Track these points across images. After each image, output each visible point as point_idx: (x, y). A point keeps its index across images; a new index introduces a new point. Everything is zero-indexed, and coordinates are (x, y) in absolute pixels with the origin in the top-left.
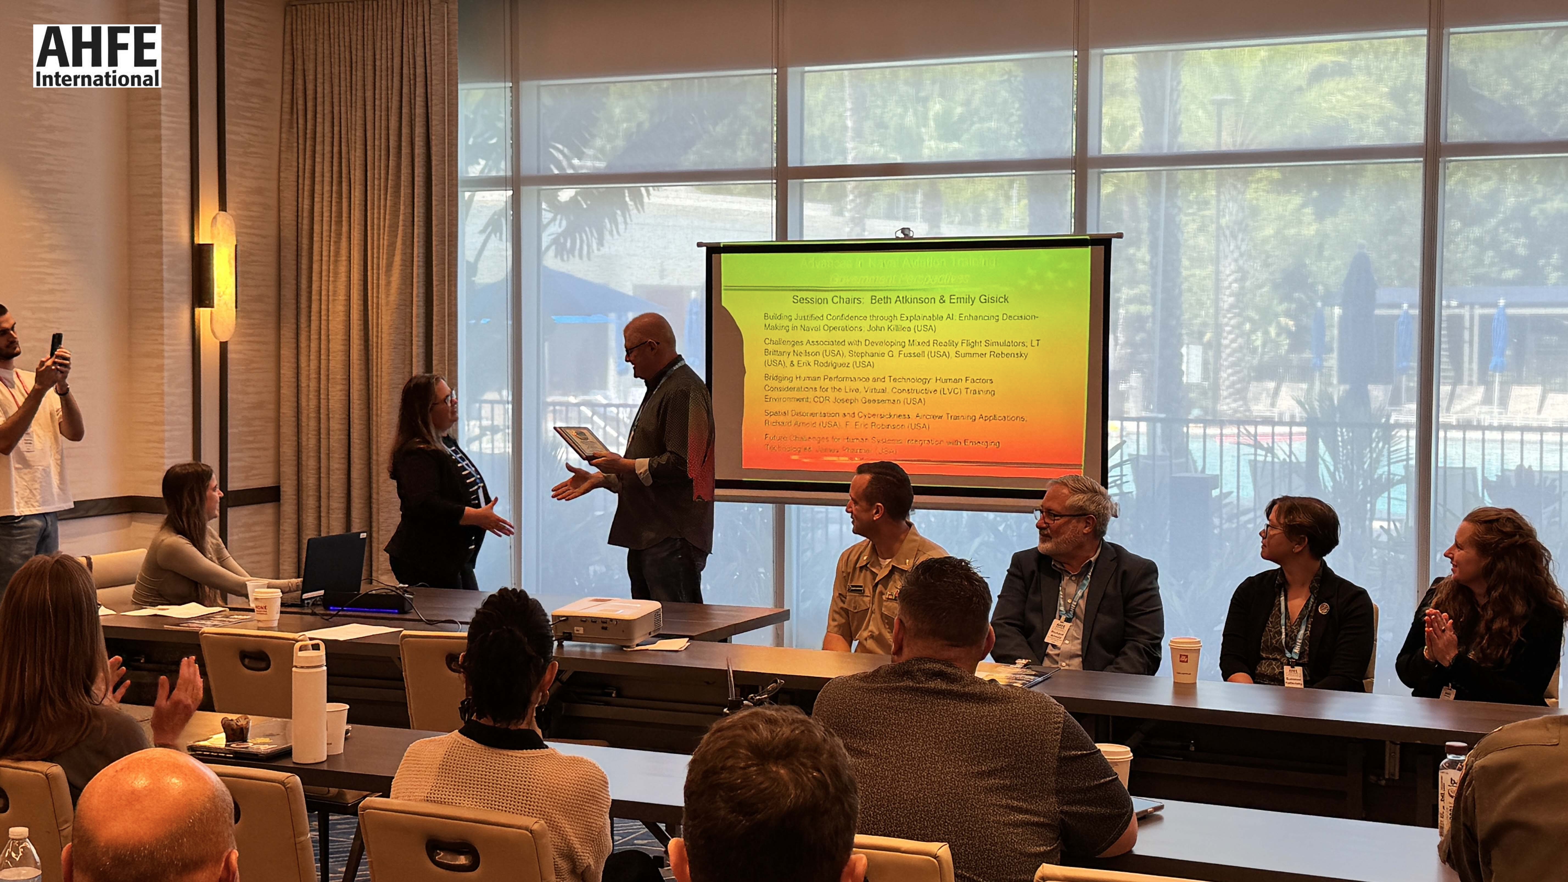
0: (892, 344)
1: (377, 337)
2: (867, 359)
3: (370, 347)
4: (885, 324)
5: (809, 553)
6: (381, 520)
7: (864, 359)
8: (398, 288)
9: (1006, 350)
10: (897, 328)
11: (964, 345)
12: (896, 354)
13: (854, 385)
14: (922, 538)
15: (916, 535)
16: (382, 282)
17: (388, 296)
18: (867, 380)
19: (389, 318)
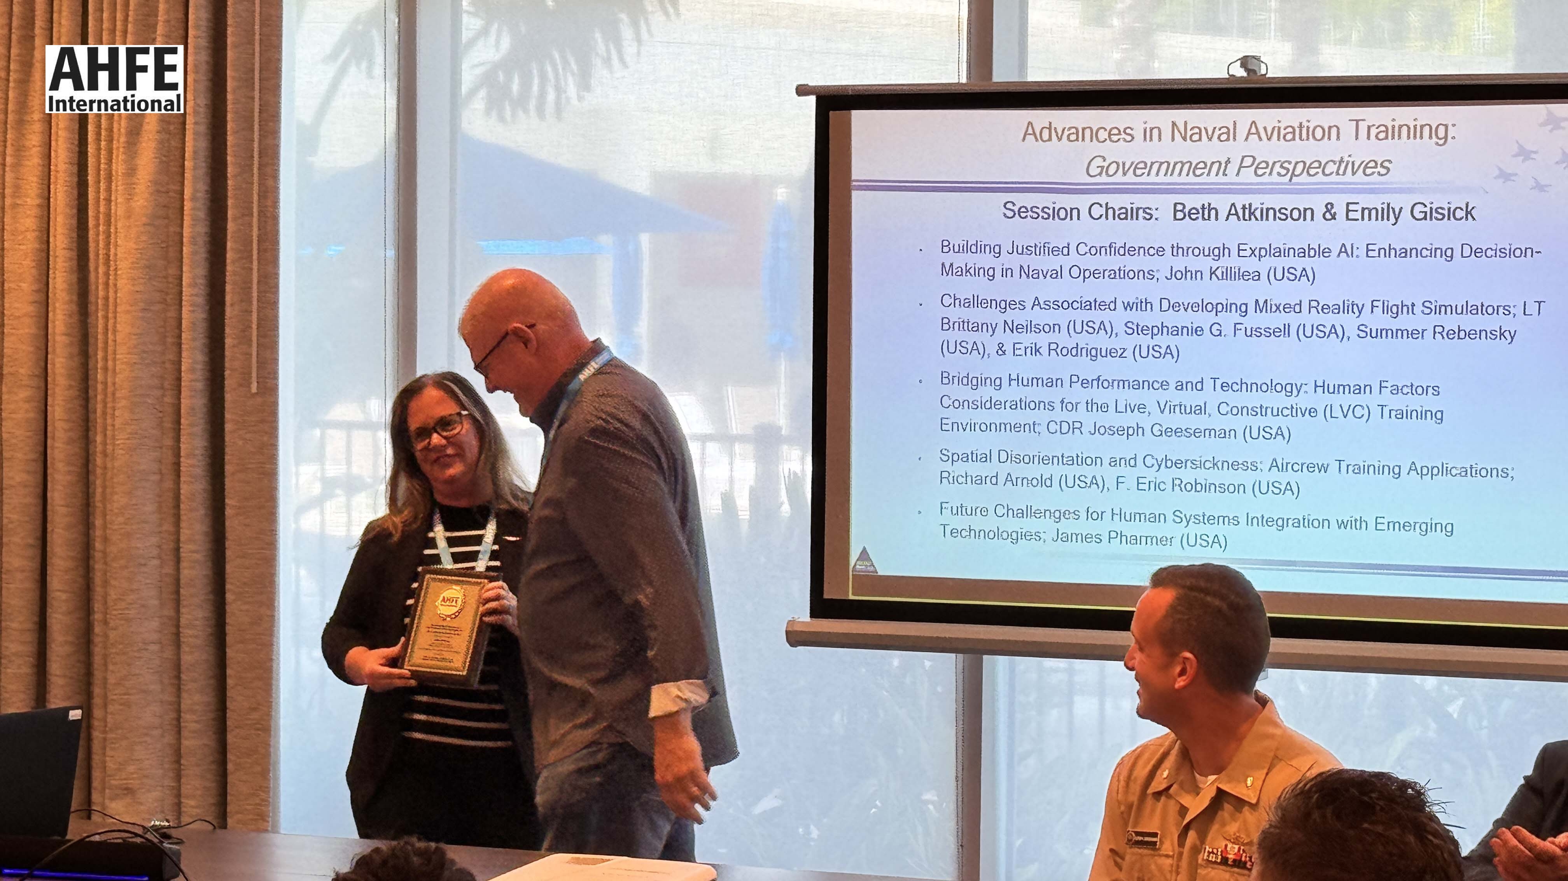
0: (1216, 308)
1: (107, 284)
2: (1163, 340)
3: (92, 308)
4: (1205, 264)
5: (1032, 761)
6: (112, 680)
7: (1158, 340)
8: (155, 182)
9: (1469, 322)
10: (1229, 274)
11: (1378, 311)
12: (1228, 330)
13: (1135, 397)
14: (1285, 729)
15: (1276, 724)
16: (119, 167)
17: (130, 196)
18: (1164, 385)
19: (132, 245)
